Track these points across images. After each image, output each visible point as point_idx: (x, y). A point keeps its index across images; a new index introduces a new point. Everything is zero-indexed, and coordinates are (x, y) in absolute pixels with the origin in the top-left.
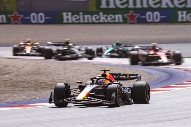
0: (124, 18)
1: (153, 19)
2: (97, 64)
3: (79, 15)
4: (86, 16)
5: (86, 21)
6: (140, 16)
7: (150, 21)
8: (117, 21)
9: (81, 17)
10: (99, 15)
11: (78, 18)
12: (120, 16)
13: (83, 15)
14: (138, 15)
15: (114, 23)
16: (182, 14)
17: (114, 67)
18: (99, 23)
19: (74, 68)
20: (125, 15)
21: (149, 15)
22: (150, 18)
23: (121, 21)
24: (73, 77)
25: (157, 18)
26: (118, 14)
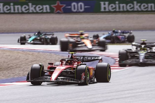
0: (51, 8)
1: (78, 9)
2: (26, 51)
3: (10, 5)
4: (16, 7)
5: (16, 11)
6: (66, 6)
7: (75, 11)
8: (45, 11)
9: (12, 7)
10: (28, 5)
11: (9, 8)
12: (48, 6)
13: (14, 5)
14: (65, 5)
15: (42, 13)
16: (104, 4)
17: (41, 53)
18: (28, 13)
19: (5, 55)
20: (52, 6)
21: (74, 5)
22: (75, 9)
23: (49, 11)
24: (4, 62)
25: (81, 8)
26: (45, 5)
